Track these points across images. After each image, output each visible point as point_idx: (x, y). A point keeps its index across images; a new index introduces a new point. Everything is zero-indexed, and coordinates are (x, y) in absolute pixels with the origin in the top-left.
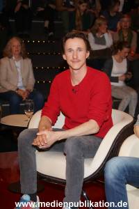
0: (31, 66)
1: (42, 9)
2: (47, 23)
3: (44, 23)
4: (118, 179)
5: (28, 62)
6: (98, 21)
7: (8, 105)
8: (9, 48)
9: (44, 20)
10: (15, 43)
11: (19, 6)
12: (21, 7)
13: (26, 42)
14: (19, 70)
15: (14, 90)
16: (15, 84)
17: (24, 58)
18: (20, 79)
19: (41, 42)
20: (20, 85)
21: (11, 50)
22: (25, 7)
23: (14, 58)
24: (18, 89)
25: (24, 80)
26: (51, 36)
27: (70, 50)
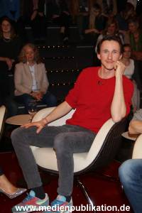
10: (29, 50)
11: (35, 14)
12: (37, 15)
14: (33, 74)
15: (28, 93)
18: (35, 83)
19: (56, 47)
20: (34, 88)
22: (41, 14)
23: (28, 63)
24: (32, 92)
25: (39, 84)
27: (106, 51)
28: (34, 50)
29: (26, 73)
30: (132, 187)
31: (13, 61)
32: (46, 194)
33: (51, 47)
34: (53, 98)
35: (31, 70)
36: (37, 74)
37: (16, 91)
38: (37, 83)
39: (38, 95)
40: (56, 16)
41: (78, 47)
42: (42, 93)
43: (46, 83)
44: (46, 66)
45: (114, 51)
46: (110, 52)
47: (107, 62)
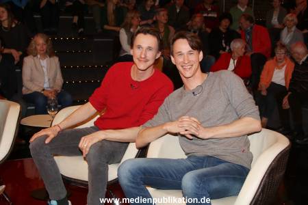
0: (58, 65)
1: (71, 4)
2: (76, 19)
4: (133, 183)
5: (56, 60)
6: (130, 15)
7: (33, 108)
8: (34, 45)
9: (73, 15)
10: (40, 41)
14: (45, 70)
15: (40, 91)
16: (41, 85)
17: (50, 56)
18: (47, 80)
20: (46, 86)
23: (39, 56)
24: (44, 90)
25: (51, 80)
26: (81, 32)
27: (139, 47)
30: (131, 189)
31: (21, 53)
32: (70, 202)
35: (43, 64)
36: (49, 69)
37: (24, 89)
38: (49, 80)
39: (51, 93)
40: (70, 4)
41: (96, 40)
42: (56, 91)
43: (60, 80)
45: (150, 48)
46: (144, 49)
47: (140, 61)
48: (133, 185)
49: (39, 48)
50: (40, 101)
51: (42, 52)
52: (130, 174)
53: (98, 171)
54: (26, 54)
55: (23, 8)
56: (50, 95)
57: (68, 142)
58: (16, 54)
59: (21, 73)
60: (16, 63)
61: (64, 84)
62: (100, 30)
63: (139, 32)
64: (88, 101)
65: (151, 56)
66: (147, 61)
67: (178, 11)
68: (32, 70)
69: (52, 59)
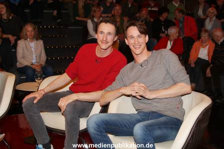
2: (55, 12)
3: (53, 13)
5: (41, 42)
7: (25, 77)
8: (25, 32)
9: (54, 10)
10: (29, 29)
13: (39, 27)
14: (33, 50)
15: (29, 65)
16: (30, 61)
17: (37, 40)
18: (34, 57)
19: (51, 27)
20: (34, 61)
21: (26, 34)
23: (29, 40)
24: (32, 64)
25: (38, 57)
26: (59, 22)
27: (102, 32)
28: (34, 29)
29: (27, 48)
30: (97, 136)
31: (15, 37)
32: (52, 146)
33: (47, 27)
34: (50, 69)
35: (31, 45)
37: (18, 63)
39: (38, 66)
41: (70, 28)
42: (41, 65)
44: (44, 43)
45: (109, 33)
46: (106, 34)
47: (102, 42)
48: (98, 133)
49: (28, 33)
50: (30, 72)
51: (31, 37)
52: (95, 125)
53: (72, 123)
54: (19, 38)
55: (17, 4)
56: (37, 68)
57: (51, 102)
58: (12, 38)
59: (16, 52)
60: (12, 44)
61: (47, 60)
62: (73, 21)
63: (101, 22)
64: (64, 72)
65: (110, 39)
66: (107, 43)
67: (130, 6)
68: (23, 50)
69: (38, 41)
